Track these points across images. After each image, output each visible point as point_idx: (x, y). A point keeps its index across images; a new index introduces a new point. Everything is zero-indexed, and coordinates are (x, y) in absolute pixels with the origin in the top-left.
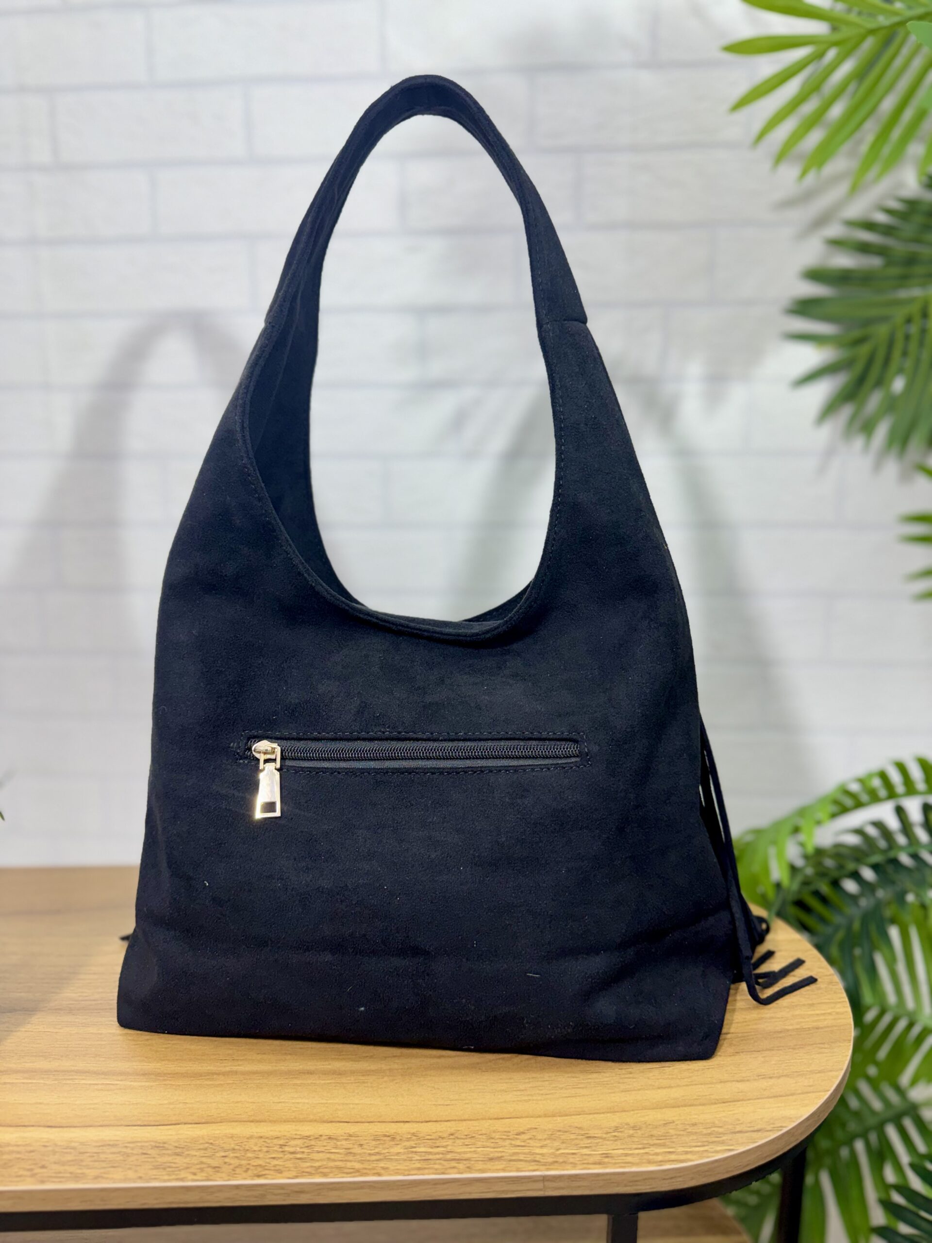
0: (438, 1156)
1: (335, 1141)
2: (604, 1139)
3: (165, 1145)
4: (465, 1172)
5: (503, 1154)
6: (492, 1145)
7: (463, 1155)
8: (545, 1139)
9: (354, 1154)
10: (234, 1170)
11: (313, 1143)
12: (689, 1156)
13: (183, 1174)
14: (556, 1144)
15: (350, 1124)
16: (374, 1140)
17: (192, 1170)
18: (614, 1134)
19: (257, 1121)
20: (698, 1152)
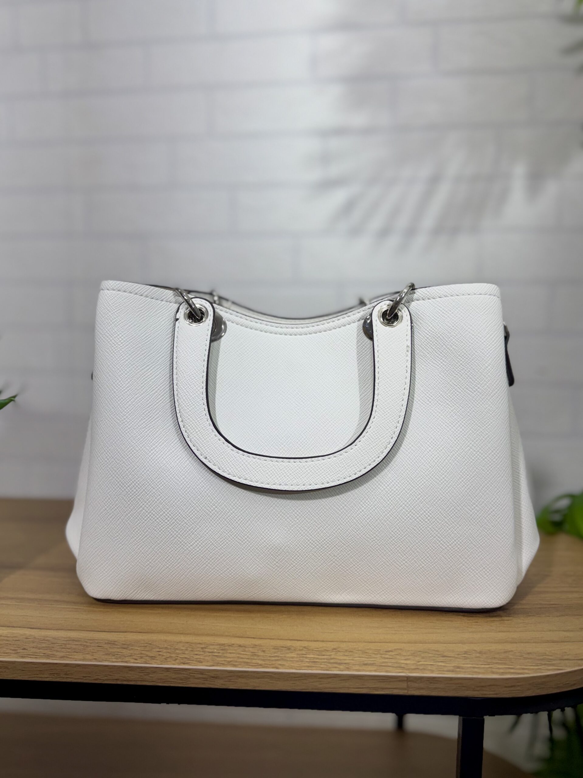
0: (323, 661)
1: (244, 648)
2: (456, 658)
3: (115, 643)
4: (345, 670)
5: (375, 662)
6: (367, 657)
7: (343, 661)
8: (409, 656)
9: (258, 656)
10: (165, 659)
11: (227, 648)
12: (526, 671)
13: (127, 659)
14: (417, 659)
15: (256, 639)
16: (274, 649)
17: (134, 657)
18: (464, 655)
19: (185, 634)
20: (533, 669)
